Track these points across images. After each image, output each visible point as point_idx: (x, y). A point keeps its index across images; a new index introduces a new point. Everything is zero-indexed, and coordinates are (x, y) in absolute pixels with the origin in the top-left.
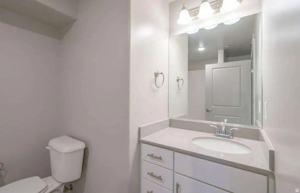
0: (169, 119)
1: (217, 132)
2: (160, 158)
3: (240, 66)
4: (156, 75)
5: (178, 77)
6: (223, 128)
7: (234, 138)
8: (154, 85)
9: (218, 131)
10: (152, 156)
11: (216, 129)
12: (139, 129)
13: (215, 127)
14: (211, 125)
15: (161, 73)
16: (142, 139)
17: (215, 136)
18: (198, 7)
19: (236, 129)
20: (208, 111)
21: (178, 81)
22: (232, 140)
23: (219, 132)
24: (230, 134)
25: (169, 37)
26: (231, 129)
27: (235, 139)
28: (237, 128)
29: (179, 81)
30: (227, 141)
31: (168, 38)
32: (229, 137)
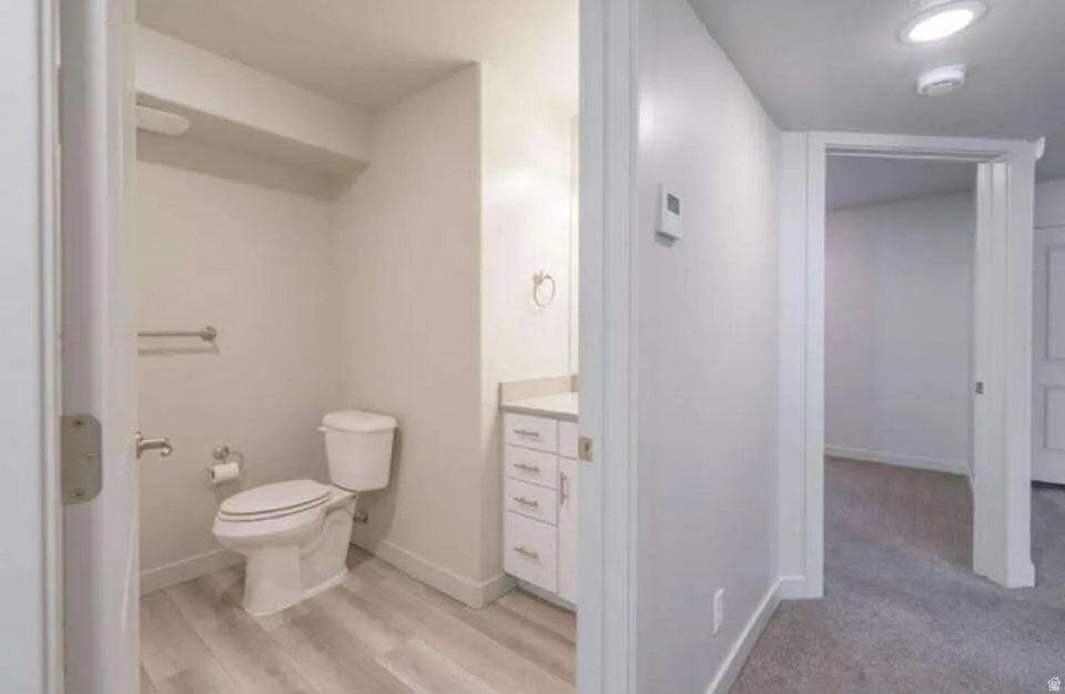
4: (538, 280)
8: (532, 302)
12: (500, 385)
15: (548, 277)
16: (506, 403)
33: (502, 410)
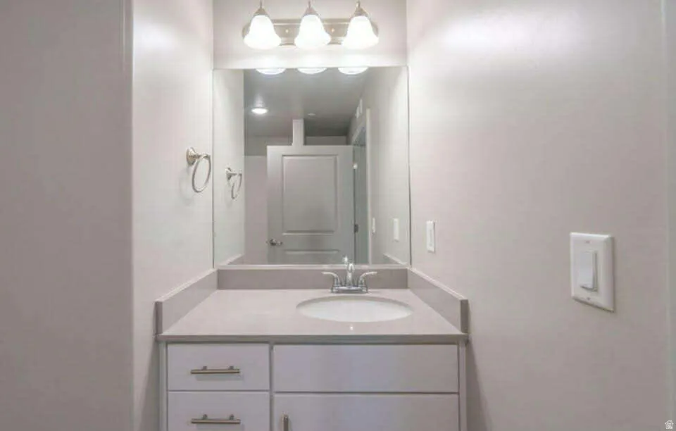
0: (215, 270)
1: (337, 284)
2: (232, 371)
3: (336, 155)
4: (191, 159)
5: (229, 169)
6: (350, 276)
7: (369, 290)
9: (339, 281)
10: (203, 372)
11: (333, 278)
12: (158, 307)
13: (332, 274)
14: (325, 273)
15: (207, 157)
16: (167, 332)
17: (332, 292)
18: (299, 21)
19: (372, 273)
20: (273, 244)
21: (229, 177)
22: (367, 295)
23: (341, 284)
24: (362, 284)
25: (214, 70)
26: (364, 275)
27: (372, 293)
28: (375, 270)
29: (232, 178)
30: (356, 298)
31: (211, 71)
32: (360, 291)
33: (161, 342)
